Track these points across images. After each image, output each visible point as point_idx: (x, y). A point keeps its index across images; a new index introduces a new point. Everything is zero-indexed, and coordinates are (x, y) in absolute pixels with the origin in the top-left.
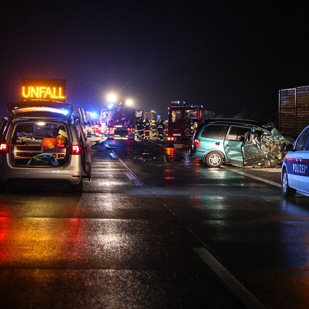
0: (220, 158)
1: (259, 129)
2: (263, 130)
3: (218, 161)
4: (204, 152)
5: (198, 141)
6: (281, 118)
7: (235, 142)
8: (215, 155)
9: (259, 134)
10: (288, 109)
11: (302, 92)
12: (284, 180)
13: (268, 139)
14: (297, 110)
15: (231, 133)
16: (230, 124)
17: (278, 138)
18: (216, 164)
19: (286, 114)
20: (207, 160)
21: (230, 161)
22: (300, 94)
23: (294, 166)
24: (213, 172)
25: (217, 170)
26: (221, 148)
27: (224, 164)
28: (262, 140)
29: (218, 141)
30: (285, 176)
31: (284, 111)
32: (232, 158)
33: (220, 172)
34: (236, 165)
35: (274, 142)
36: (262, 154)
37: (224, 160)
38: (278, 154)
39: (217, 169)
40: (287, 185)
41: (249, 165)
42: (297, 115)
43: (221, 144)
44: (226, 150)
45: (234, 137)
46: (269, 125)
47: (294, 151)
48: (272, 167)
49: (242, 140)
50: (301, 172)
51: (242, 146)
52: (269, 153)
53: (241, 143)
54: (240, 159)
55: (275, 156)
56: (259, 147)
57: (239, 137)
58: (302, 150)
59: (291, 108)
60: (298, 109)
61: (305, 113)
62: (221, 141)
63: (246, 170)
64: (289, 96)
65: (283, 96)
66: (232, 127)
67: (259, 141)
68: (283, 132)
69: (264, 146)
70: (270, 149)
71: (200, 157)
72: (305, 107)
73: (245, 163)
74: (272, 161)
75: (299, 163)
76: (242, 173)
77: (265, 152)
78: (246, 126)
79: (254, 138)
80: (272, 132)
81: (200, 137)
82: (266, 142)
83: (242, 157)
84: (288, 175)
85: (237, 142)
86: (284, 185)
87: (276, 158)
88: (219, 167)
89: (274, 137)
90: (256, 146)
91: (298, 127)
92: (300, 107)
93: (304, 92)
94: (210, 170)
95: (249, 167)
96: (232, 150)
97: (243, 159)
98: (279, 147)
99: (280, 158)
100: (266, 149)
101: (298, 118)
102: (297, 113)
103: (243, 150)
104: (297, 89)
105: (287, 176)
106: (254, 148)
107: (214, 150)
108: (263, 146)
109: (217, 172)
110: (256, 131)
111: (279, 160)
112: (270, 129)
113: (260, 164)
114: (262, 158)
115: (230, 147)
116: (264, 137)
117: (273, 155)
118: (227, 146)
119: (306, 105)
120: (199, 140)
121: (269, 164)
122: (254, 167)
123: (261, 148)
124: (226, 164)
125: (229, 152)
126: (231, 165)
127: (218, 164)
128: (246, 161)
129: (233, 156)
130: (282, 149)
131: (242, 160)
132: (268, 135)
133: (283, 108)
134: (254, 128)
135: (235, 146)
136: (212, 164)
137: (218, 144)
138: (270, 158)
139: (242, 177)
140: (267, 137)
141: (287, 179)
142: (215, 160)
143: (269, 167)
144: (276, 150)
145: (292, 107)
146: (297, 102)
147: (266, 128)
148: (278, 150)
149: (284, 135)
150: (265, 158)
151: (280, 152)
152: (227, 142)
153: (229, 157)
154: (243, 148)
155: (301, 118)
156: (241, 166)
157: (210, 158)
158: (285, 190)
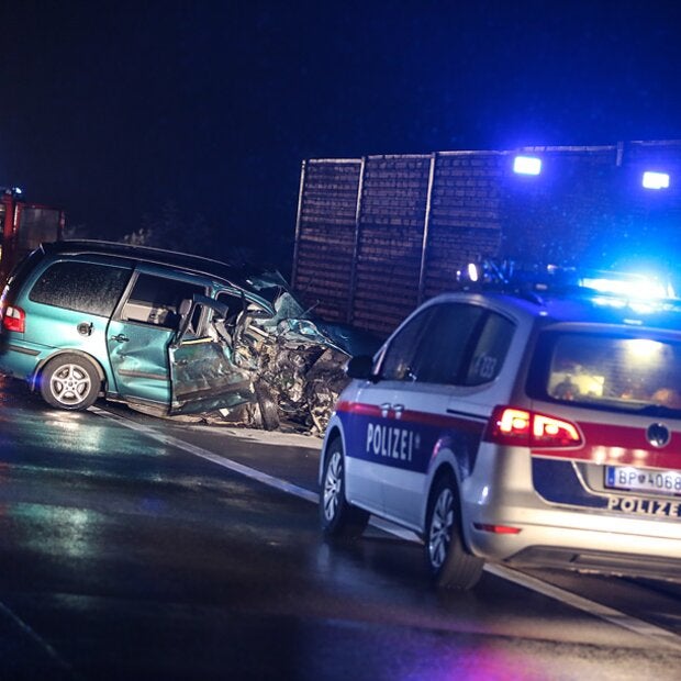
0: (88, 380)
1: (234, 290)
2: (249, 296)
3: (81, 388)
4: (36, 354)
5: (17, 315)
6: (300, 257)
7: (145, 329)
8: (72, 367)
9: (232, 309)
10: (328, 229)
11: (384, 175)
12: (330, 478)
13: (262, 328)
14: (360, 235)
15: (134, 298)
16: (134, 264)
17: (296, 329)
18: (74, 398)
19: (321, 244)
20: (43, 381)
21: (124, 392)
22: (379, 180)
23: (373, 432)
24: (61, 424)
25: (77, 421)
26: (95, 346)
27: (100, 402)
28: (239, 329)
29: (87, 319)
30: (334, 462)
31: (312, 234)
32: (131, 385)
33: (84, 427)
34: (144, 409)
35: (280, 341)
36: (236, 379)
37: (103, 389)
38: (293, 382)
39: (77, 416)
40: (341, 495)
41: (188, 413)
42: (359, 253)
43: (98, 334)
44: (114, 354)
45: (142, 312)
46: (271, 281)
47: (376, 380)
48: (266, 425)
49: (171, 322)
50: (395, 455)
51: (169, 345)
52: (261, 377)
53: (168, 334)
54: (159, 389)
55: (280, 388)
56: (227, 353)
57: (160, 311)
58: (406, 378)
59: (343, 227)
60: (366, 232)
61: (390, 247)
62: (100, 322)
63: (177, 428)
64: (338, 183)
65: (315, 182)
66: (141, 276)
67: (230, 331)
68: (312, 306)
69: (245, 352)
70: (264, 365)
71: (21, 369)
72: (389, 226)
73: (176, 404)
74: (269, 405)
75: (389, 422)
76: (162, 438)
77: (246, 374)
78: (188, 277)
79: (214, 321)
80: (279, 304)
81: (26, 301)
82: (253, 339)
83: (165, 384)
84: (348, 460)
85: (154, 330)
86: (327, 496)
87: (285, 396)
88: (81, 409)
89: (283, 324)
90: (217, 348)
91: (361, 294)
92: (373, 226)
93: (392, 175)
94: (53, 419)
95: (186, 418)
96: (134, 354)
97: (170, 389)
98: (297, 360)
99: (295, 399)
100: (250, 363)
101: (360, 262)
102: (360, 245)
103: (172, 359)
104: (367, 161)
105: (342, 463)
106: (212, 356)
107: (70, 348)
108: (242, 351)
109: (73, 426)
110: (223, 298)
111: (294, 405)
112: (270, 296)
113: (225, 412)
114: (235, 392)
115: (127, 345)
116: (249, 319)
117: (272, 384)
118: (119, 339)
119: (397, 222)
120: (23, 312)
121: (257, 414)
122: (204, 422)
123: (233, 357)
124: (108, 401)
125: (122, 361)
126: (125, 408)
127: (80, 399)
128: (180, 398)
129: (135, 375)
130: (307, 368)
131: (165, 393)
132: (263, 314)
133: (310, 225)
134: (215, 284)
135: (147, 343)
136: (59, 398)
137: (86, 329)
138: (262, 394)
139: (163, 452)
140: (260, 321)
141: (341, 476)
142: (71, 385)
143: (255, 426)
144: (286, 368)
145: (346, 222)
146: (362, 206)
147: (258, 288)
148: (291, 368)
149: (317, 320)
150: (246, 394)
151: (299, 375)
152: (117, 328)
153: (121, 379)
154: (172, 351)
155: (373, 263)
156: (159, 414)
157: (54, 377)
158: (330, 514)
